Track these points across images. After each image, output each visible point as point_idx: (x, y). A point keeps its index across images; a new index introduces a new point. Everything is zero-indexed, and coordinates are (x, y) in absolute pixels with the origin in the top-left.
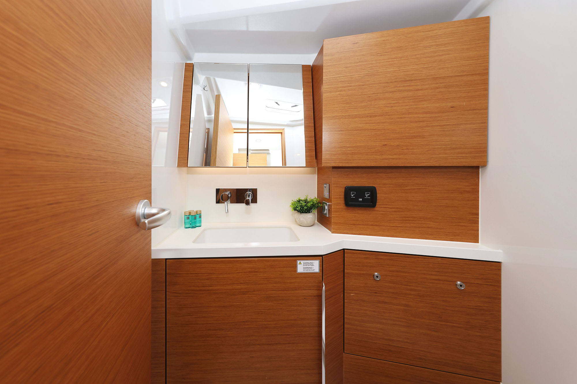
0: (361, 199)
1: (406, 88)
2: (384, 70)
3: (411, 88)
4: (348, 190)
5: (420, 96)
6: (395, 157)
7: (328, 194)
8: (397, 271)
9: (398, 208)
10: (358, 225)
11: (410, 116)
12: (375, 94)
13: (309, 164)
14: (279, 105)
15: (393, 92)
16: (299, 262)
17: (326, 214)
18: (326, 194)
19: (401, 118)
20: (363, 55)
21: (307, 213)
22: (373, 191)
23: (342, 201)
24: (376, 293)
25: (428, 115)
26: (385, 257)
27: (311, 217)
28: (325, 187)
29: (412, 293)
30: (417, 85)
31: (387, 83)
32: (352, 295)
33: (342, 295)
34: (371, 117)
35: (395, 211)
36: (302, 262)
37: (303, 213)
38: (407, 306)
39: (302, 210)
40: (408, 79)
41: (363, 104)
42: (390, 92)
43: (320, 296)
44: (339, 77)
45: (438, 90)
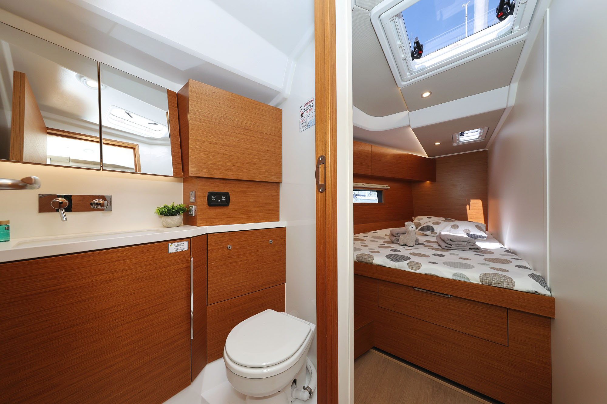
0: (219, 201)
1: (246, 133)
2: (233, 118)
3: (248, 134)
4: (210, 194)
5: (252, 140)
6: (240, 174)
7: (194, 198)
8: (241, 241)
9: (242, 206)
10: (218, 218)
11: (248, 151)
12: (228, 131)
13: (176, 174)
14: (132, 117)
15: (239, 133)
16: (170, 245)
17: (192, 214)
18: (192, 199)
19: (243, 151)
20: (219, 103)
21: (174, 215)
22: (227, 195)
23: (206, 203)
24: (229, 258)
25: (257, 152)
26: (235, 234)
27: (178, 219)
28: (191, 194)
29: (249, 252)
30: (251, 134)
31: (235, 127)
32: (213, 263)
33: (206, 266)
34: (225, 146)
35: (241, 208)
36: (173, 244)
37: (170, 215)
38: (246, 260)
39: (169, 213)
40: (247, 128)
41: (220, 136)
42: (237, 133)
43: (189, 267)
44: (203, 112)
45: (262, 139)
